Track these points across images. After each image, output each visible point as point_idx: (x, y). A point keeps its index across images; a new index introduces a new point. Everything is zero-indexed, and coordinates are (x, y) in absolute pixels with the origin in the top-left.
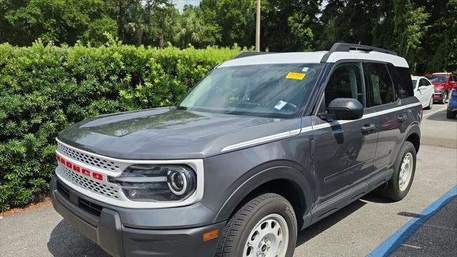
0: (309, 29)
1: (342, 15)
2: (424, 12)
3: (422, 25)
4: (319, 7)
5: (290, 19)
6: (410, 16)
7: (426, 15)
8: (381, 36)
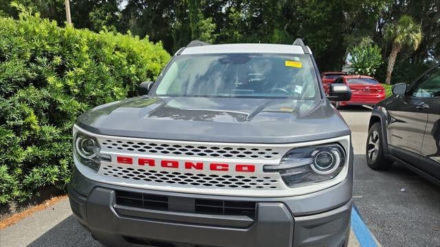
0: (113, 26)
1: (141, 16)
2: (212, 23)
3: (212, 33)
4: (119, 7)
5: (91, 14)
6: (202, 25)
7: (213, 25)
8: (180, 40)
